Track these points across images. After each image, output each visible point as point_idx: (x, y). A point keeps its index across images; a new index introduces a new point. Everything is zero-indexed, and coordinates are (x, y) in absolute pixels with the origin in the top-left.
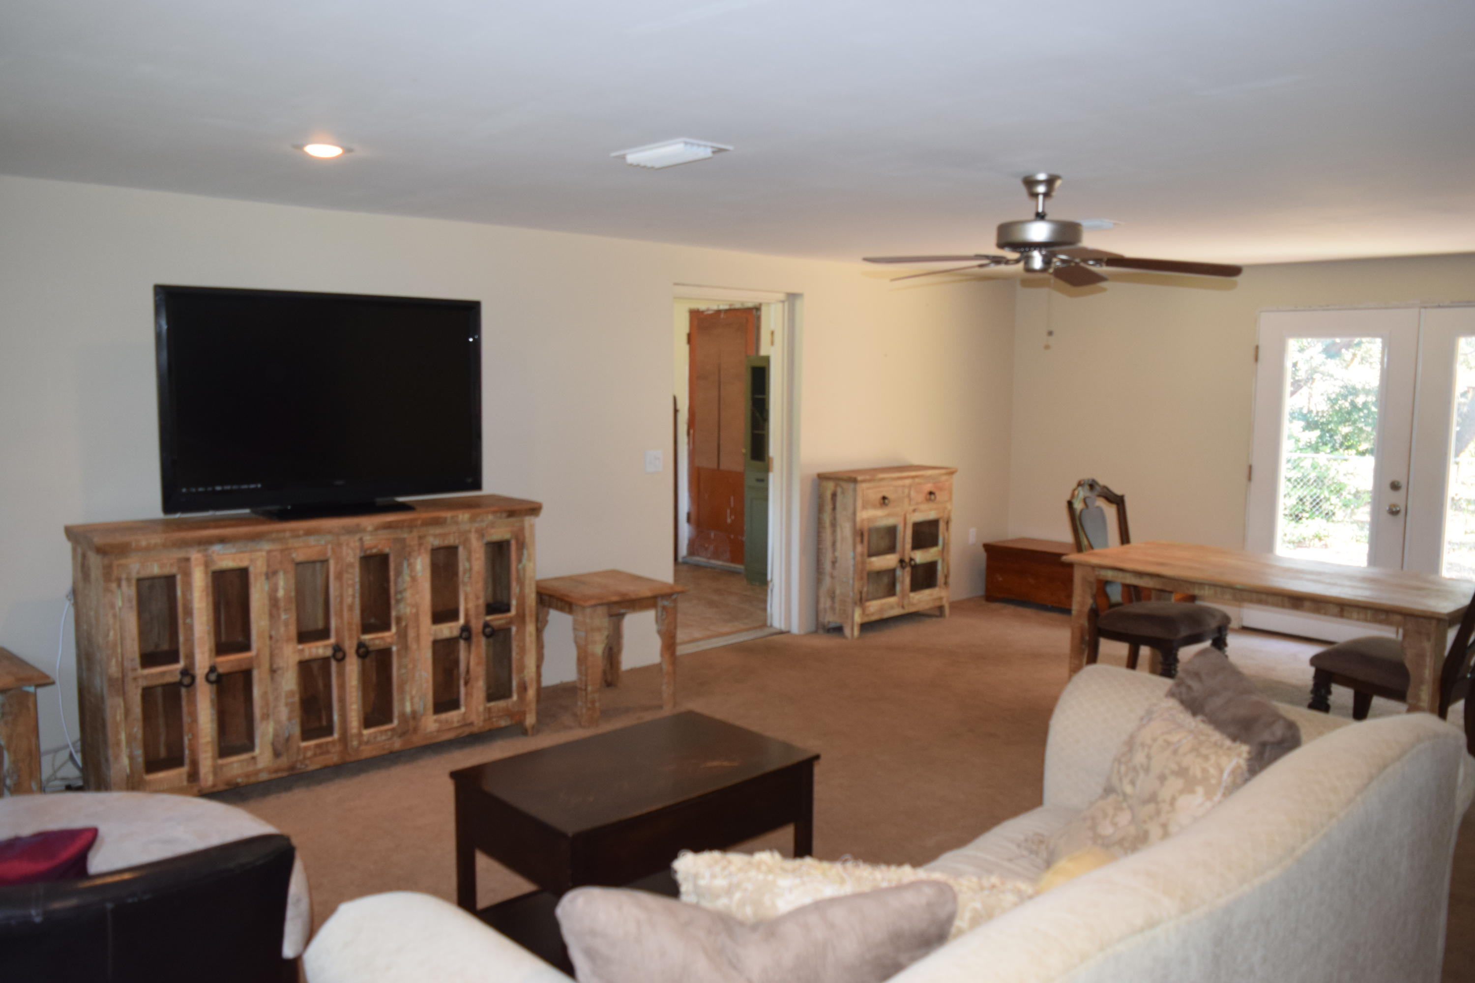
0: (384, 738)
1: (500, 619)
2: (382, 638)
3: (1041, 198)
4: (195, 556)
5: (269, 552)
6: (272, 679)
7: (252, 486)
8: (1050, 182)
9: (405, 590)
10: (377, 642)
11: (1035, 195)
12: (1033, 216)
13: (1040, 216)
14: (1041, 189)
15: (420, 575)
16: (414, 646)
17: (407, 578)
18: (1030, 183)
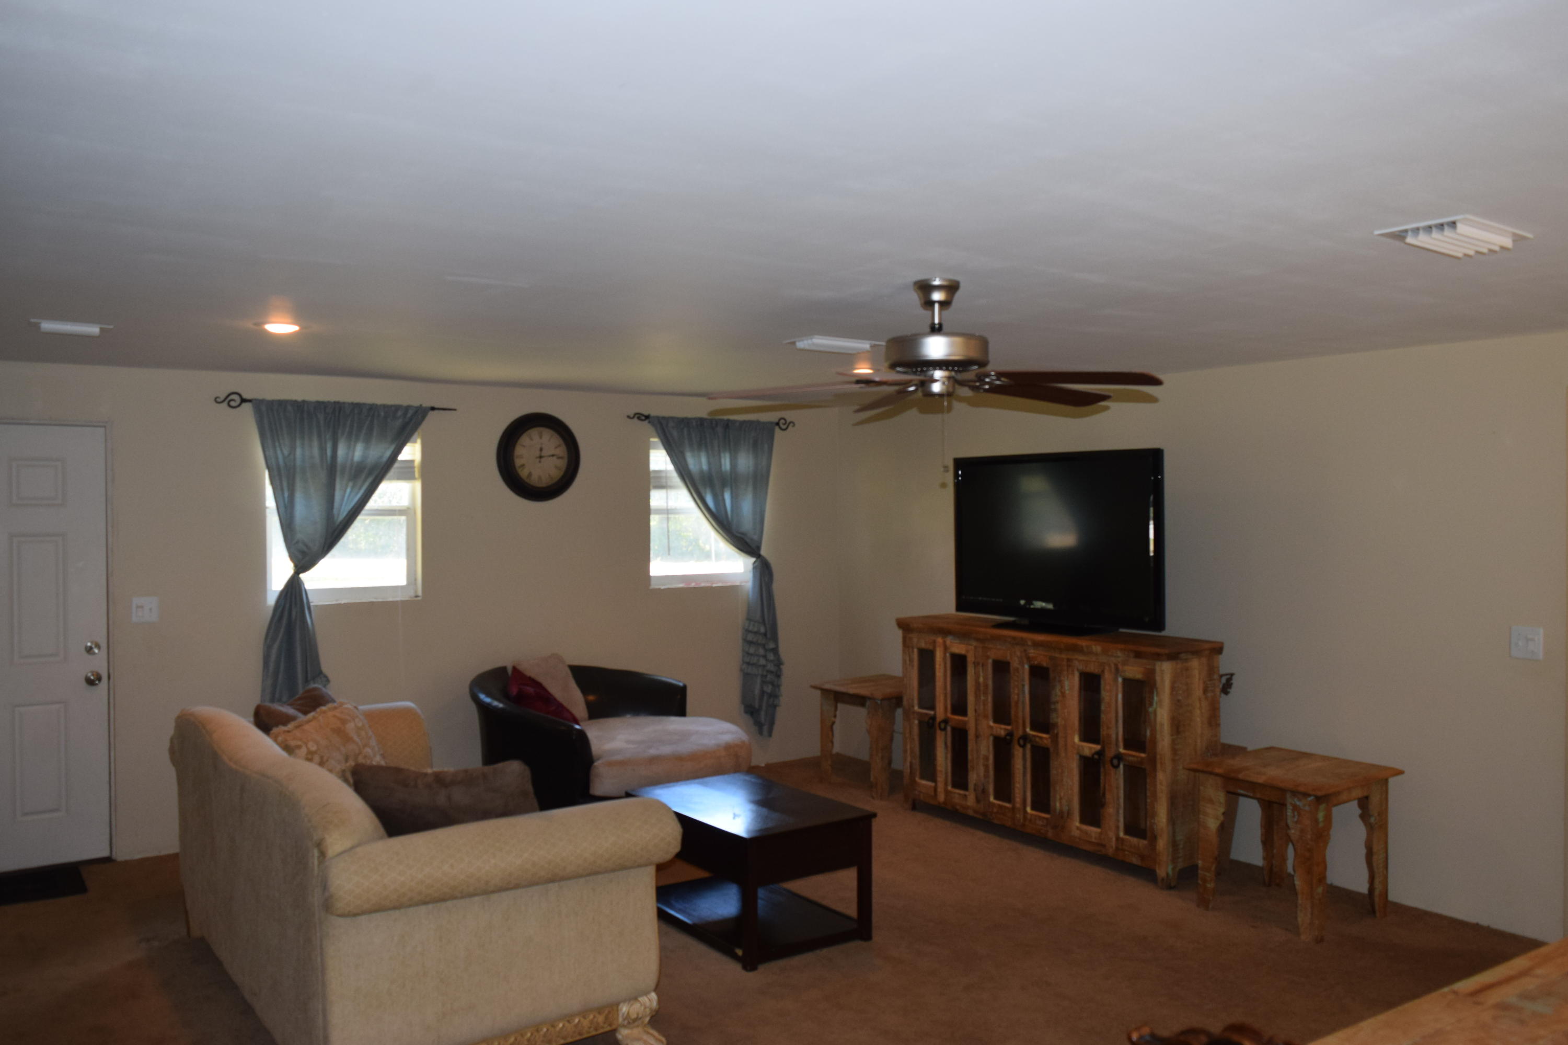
0: (1041, 823)
1: (1133, 756)
2: (1041, 738)
3: (937, 306)
4: (940, 640)
5: (976, 647)
6: (976, 742)
7: (998, 600)
8: (952, 288)
9: (1057, 702)
10: (1037, 739)
11: (929, 304)
12: (928, 329)
13: (936, 330)
14: (937, 296)
15: (1067, 692)
16: (1063, 754)
17: (1059, 693)
18: (925, 288)
